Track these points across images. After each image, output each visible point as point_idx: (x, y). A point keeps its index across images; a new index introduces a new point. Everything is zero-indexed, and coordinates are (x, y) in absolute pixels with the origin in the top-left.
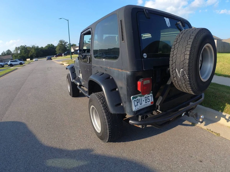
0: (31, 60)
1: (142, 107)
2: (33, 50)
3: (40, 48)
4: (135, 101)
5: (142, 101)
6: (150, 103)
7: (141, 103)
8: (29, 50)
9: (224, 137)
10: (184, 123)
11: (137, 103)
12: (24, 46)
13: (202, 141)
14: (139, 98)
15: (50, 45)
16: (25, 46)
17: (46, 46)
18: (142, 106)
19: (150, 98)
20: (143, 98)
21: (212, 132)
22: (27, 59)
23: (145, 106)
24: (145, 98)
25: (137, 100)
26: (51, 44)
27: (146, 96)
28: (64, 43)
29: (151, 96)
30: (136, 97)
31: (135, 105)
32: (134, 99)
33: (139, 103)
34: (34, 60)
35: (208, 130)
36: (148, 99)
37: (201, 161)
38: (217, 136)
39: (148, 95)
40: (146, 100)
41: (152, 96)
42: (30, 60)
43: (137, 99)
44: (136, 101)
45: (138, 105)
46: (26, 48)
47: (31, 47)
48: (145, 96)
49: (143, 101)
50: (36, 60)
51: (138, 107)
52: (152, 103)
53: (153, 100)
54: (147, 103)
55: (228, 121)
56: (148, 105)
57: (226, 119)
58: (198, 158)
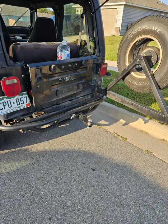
1: (12, 110)
5: (12, 103)
7: (10, 106)
9: (131, 143)
11: (4, 106)
13: (102, 146)
14: (6, 100)
19: (24, 99)
20: (13, 100)
21: (119, 135)
23: (17, 109)
24: (16, 99)
27: (18, 97)
30: (3, 99)
33: (7, 107)
35: (114, 134)
37: (94, 170)
38: (122, 141)
39: (21, 97)
40: (17, 102)
41: (26, 97)
43: (3, 101)
44: (2, 103)
45: (5, 109)
48: (16, 97)
49: (14, 103)
51: (6, 110)
52: (27, 105)
53: (29, 102)
54: (21, 105)
55: (146, 122)
56: (21, 108)
57: (144, 120)
58: (92, 166)
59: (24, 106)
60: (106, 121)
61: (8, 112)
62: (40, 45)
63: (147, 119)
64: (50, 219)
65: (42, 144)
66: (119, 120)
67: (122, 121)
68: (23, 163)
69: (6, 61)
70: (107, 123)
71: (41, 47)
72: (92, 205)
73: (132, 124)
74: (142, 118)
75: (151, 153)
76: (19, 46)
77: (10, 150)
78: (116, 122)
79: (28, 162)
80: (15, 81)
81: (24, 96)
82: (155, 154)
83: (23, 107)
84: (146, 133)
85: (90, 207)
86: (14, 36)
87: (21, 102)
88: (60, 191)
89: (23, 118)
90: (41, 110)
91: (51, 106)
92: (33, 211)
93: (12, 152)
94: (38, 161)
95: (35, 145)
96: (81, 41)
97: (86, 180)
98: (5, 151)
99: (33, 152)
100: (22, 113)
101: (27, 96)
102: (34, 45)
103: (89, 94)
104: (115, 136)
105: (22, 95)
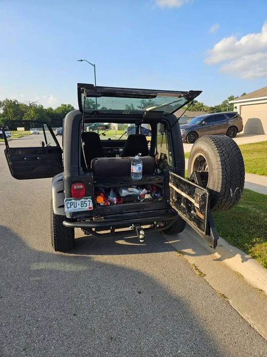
0: (26, 130)
1: (76, 210)
2: (32, 112)
3: (46, 110)
5: (77, 204)
6: (87, 207)
7: (75, 206)
8: (24, 110)
9: (207, 281)
12: (13, 101)
14: (73, 201)
15: (66, 105)
16: (15, 102)
17: (59, 108)
19: (88, 203)
20: (79, 202)
21: (197, 269)
22: (18, 128)
23: (80, 210)
24: (81, 202)
25: (71, 203)
26: (68, 105)
27: (83, 200)
28: (93, 106)
30: (71, 200)
31: (68, 207)
32: (68, 202)
33: (72, 206)
34: (31, 132)
35: (192, 266)
38: (198, 276)
39: (86, 200)
40: (81, 204)
42: (23, 130)
43: (71, 201)
46: (18, 105)
47: (29, 105)
48: (81, 200)
50: (35, 133)
51: (71, 209)
52: (90, 208)
53: (91, 205)
54: (84, 207)
55: (244, 260)
56: (84, 210)
57: (242, 257)
58: (141, 288)
59: (87, 208)
60: (194, 250)
61: (73, 211)
62: (114, 159)
63: (247, 256)
64: (75, 315)
65: (106, 257)
66: (213, 253)
67: (217, 255)
68: (81, 268)
69: (79, 172)
70: (194, 253)
71: (115, 161)
72: (116, 320)
73: (228, 261)
74: (241, 254)
75: (226, 299)
76: (96, 161)
77: (76, 255)
78: (208, 255)
79: (85, 268)
80: (82, 187)
81: (89, 200)
82: (230, 302)
83: (86, 210)
84: (240, 276)
85: (112, 320)
86: (118, 149)
87: (84, 205)
88: (96, 298)
89: (84, 219)
90: (102, 216)
91: (114, 214)
92: (65, 305)
93: (77, 257)
94: (93, 270)
95: (100, 256)
96: (161, 154)
97: (126, 299)
98: (73, 255)
99: (94, 262)
100: (85, 215)
101: (91, 200)
102: (109, 160)
103: (162, 209)
104: (191, 269)
105: (87, 199)
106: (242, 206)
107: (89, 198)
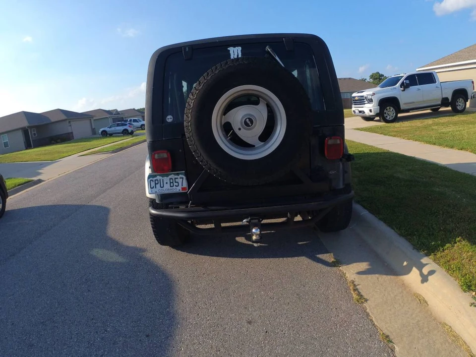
1: (163, 192)
4: (152, 181)
5: (165, 183)
6: (180, 188)
7: (162, 186)
9: (368, 311)
10: (320, 256)
11: (156, 184)
14: (159, 178)
18: (163, 190)
19: (180, 181)
20: (166, 179)
23: (169, 191)
24: (170, 179)
25: (155, 180)
27: (172, 176)
29: (180, 178)
30: (155, 176)
31: (152, 187)
32: (151, 179)
33: (158, 186)
36: (175, 182)
38: (354, 301)
39: (176, 177)
40: (170, 183)
41: (183, 178)
43: (155, 178)
45: (156, 188)
48: (170, 177)
49: (167, 183)
51: (156, 190)
52: (183, 189)
53: (185, 185)
54: (174, 187)
56: (175, 191)
59: (178, 189)
61: (159, 192)
80: (165, 156)
81: (181, 176)
82: (397, 349)
83: (177, 191)
84: (423, 302)
87: (175, 184)
89: (177, 206)
101: (185, 177)
104: (348, 289)
105: (178, 174)
106: (438, 189)
107: (181, 174)
